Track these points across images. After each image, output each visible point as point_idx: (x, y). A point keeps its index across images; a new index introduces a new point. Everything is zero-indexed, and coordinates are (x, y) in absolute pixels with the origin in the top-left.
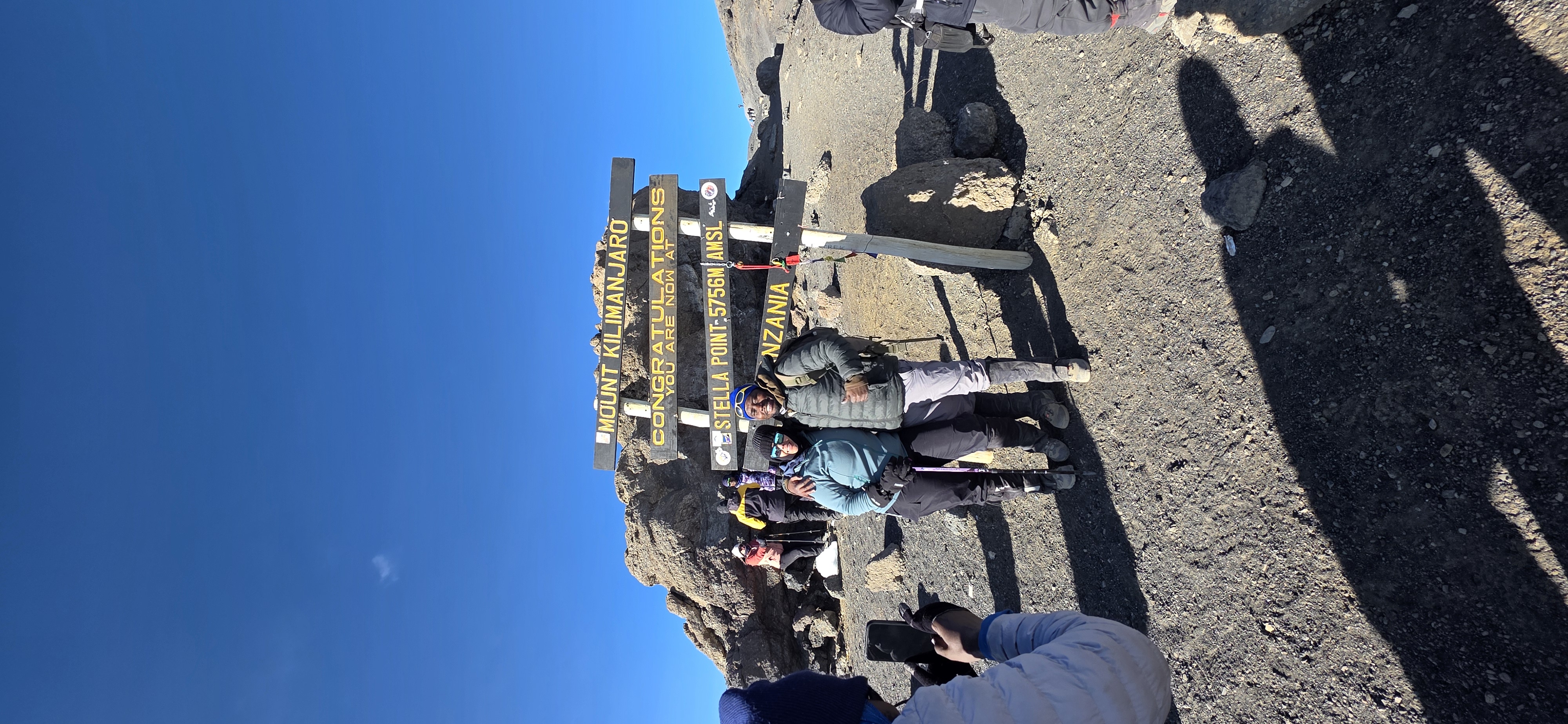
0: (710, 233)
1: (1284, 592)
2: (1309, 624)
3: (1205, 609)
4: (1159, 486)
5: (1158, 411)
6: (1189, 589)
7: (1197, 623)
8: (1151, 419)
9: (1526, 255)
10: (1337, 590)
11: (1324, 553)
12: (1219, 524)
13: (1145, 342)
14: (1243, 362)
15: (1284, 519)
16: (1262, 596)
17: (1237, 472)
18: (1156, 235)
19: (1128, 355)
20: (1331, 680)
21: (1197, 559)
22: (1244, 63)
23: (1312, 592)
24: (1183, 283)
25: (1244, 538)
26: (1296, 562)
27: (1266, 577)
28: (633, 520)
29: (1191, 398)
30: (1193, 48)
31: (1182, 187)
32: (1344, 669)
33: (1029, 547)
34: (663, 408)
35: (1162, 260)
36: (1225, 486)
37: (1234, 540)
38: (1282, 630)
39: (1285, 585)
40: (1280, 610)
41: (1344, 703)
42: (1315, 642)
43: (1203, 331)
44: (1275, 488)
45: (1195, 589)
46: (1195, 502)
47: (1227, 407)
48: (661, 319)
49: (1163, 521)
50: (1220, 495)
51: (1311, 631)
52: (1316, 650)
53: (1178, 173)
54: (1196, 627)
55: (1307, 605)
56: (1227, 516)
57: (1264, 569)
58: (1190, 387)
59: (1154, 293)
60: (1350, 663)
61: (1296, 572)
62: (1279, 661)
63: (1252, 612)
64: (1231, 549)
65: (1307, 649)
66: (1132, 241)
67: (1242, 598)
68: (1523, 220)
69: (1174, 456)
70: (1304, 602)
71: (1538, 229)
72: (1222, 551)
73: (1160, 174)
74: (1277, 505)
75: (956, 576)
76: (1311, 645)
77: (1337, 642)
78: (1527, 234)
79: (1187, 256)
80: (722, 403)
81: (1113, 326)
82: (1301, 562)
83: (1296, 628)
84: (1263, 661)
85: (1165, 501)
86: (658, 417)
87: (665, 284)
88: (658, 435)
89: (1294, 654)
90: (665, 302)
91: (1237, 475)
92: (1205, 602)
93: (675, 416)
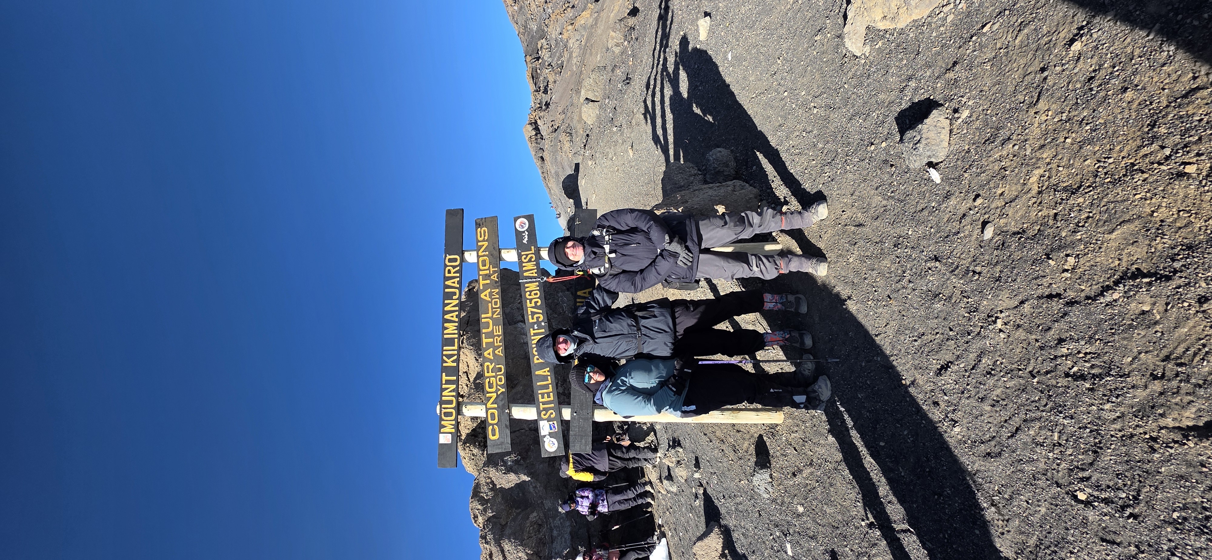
0: (525, 256)
1: (1083, 454)
2: (1120, 479)
3: (1011, 498)
4: (933, 394)
5: (913, 328)
6: (990, 482)
7: (1008, 515)
8: (909, 337)
9: (1187, 88)
10: (1136, 435)
11: (1108, 401)
12: (998, 409)
13: (887, 275)
14: (974, 261)
15: (1058, 383)
16: (1063, 465)
17: (1000, 356)
18: (873, 192)
19: (875, 291)
20: (1167, 532)
21: (989, 450)
22: (905, 49)
23: (1111, 444)
24: (905, 218)
25: (1026, 414)
26: (1085, 421)
27: (1060, 445)
28: (487, 543)
29: (938, 306)
30: (864, 54)
31: (884, 150)
32: (1175, 515)
33: (832, 489)
34: (496, 406)
35: (883, 209)
36: (993, 372)
37: (1017, 419)
38: (1096, 493)
39: (1082, 446)
40: (1086, 474)
41: (1191, 554)
42: (1133, 496)
43: (932, 249)
44: (1040, 358)
45: (996, 481)
46: (970, 396)
47: (973, 303)
48: (490, 329)
49: (946, 424)
50: (991, 382)
51: (1125, 485)
52: (1138, 504)
53: (878, 141)
54: (1009, 519)
55: (1111, 460)
56: (1004, 400)
57: (1056, 438)
58: (935, 297)
59: (883, 235)
60: (1179, 507)
61: (1088, 430)
62: (1104, 528)
63: (1058, 485)
64: (1018, 429)
65: (1129, 506)
66: (856, 204)
67: (1043, 474)
68: (1173, 63)
69: (939, 362)
70: (1107, 458)
71: (1188, 65)
72: (1009, 435)
73: (864, 148)
74: (1047, 373)
75: (773, 538)
76: (1130, 500)
77: (1157, 488)
78: (1180, 72)
79: (902, 198)
80: (546, 395)
81: (857, 273)
82: (1090, 419)
83: (1109, 487)
84: (1087, 534)
85: (943, 405)
86: (493, 415)
87: (492, 300)
88: (493, 430)
89: (1117, 515)
90: (493, 315)
91: (1000, 359)
92: (1009, 491)
93: (507, 411)
